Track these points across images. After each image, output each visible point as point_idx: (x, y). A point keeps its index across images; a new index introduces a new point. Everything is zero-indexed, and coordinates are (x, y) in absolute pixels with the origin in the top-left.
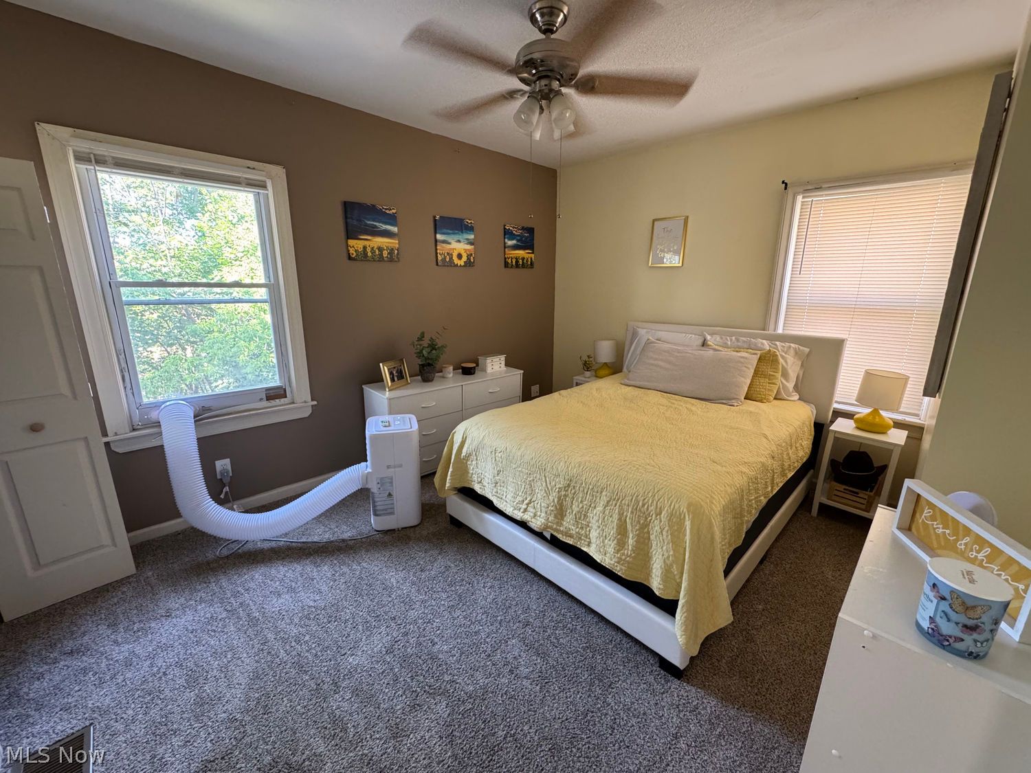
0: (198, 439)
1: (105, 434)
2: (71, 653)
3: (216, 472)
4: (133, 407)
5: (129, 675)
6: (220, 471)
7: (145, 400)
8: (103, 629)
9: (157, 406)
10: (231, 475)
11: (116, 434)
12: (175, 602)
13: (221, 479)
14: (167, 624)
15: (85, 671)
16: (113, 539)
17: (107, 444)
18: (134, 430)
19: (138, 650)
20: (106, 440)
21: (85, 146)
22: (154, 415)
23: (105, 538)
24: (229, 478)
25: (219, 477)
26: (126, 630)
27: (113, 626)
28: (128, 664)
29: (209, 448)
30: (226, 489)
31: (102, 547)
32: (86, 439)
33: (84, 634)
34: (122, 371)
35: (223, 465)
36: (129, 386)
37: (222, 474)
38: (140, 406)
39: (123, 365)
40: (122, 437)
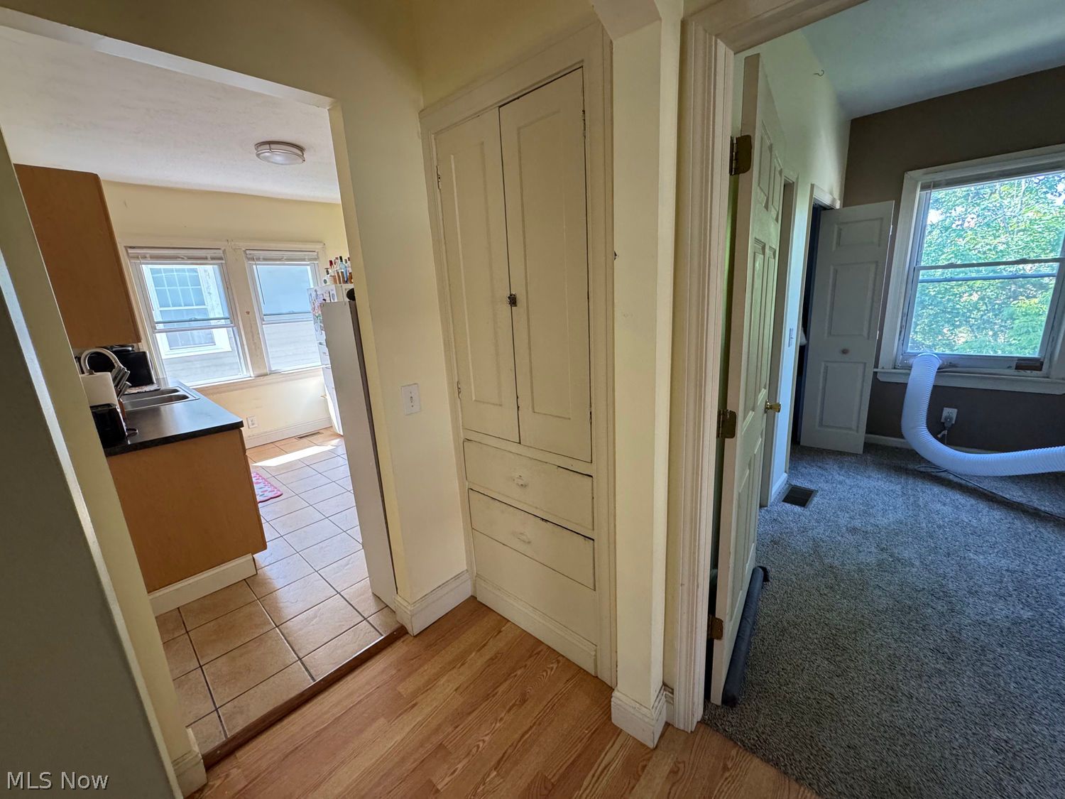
0: (935, 387)
1: (876, 366)
2: (820, 467)
3: (941, 415)
4: (900, 353)
5: (839, 486)
6: (946, 417)
7: (909, 351)
8: (835, 467)
9: (915, 355)
10: (953, 422)
11: (883, 368)
12: (875, 475)
13: (944, 423)
14: (866, 480)
15: (822, 475)
16: (858, 427)
17: (875, 373)
18: (895, 368)
19: (847, 481)
20: (876, 370)
21: (929, 179)
22: (911, 361)
23: (854, 425)
24: (950, 424)
25: (943, 420)
26: (846, 472)
27: (841, 468)
28: (841, 483)
29: (940, 396)
30: (945, 432)
31: (850, 429)
32: (865, 364)
33: (827, 464)
34: (901, 328)
35: (950, 413)
36: (902, 339)
37: (946, 419)
38: (904, 353)
39: (904, 324)
40: (886, 370)
